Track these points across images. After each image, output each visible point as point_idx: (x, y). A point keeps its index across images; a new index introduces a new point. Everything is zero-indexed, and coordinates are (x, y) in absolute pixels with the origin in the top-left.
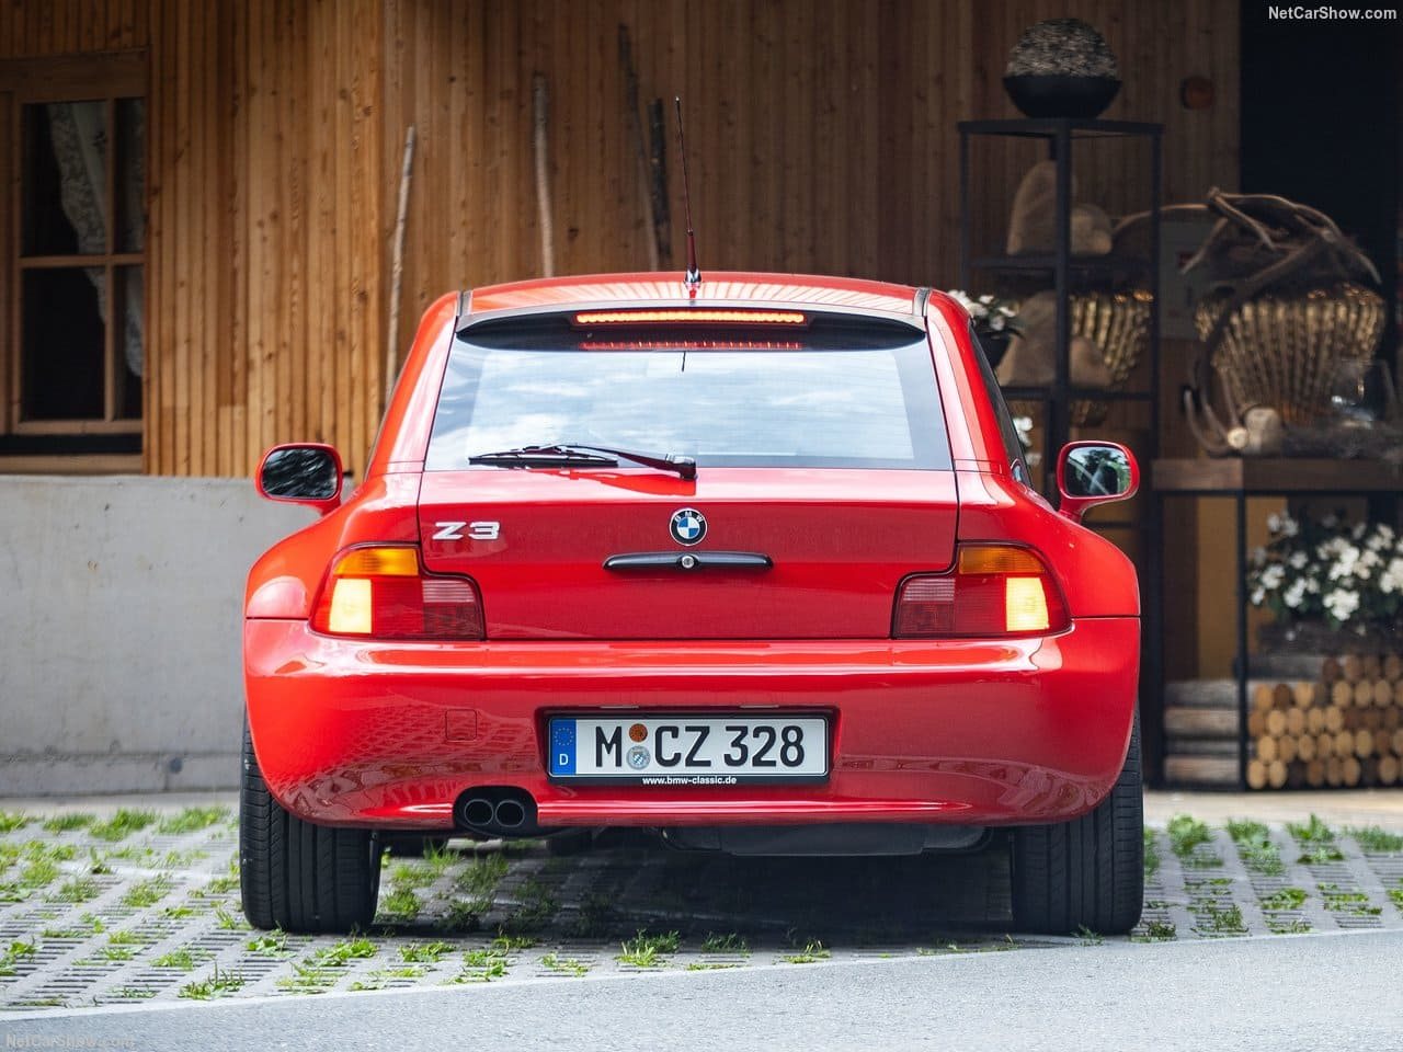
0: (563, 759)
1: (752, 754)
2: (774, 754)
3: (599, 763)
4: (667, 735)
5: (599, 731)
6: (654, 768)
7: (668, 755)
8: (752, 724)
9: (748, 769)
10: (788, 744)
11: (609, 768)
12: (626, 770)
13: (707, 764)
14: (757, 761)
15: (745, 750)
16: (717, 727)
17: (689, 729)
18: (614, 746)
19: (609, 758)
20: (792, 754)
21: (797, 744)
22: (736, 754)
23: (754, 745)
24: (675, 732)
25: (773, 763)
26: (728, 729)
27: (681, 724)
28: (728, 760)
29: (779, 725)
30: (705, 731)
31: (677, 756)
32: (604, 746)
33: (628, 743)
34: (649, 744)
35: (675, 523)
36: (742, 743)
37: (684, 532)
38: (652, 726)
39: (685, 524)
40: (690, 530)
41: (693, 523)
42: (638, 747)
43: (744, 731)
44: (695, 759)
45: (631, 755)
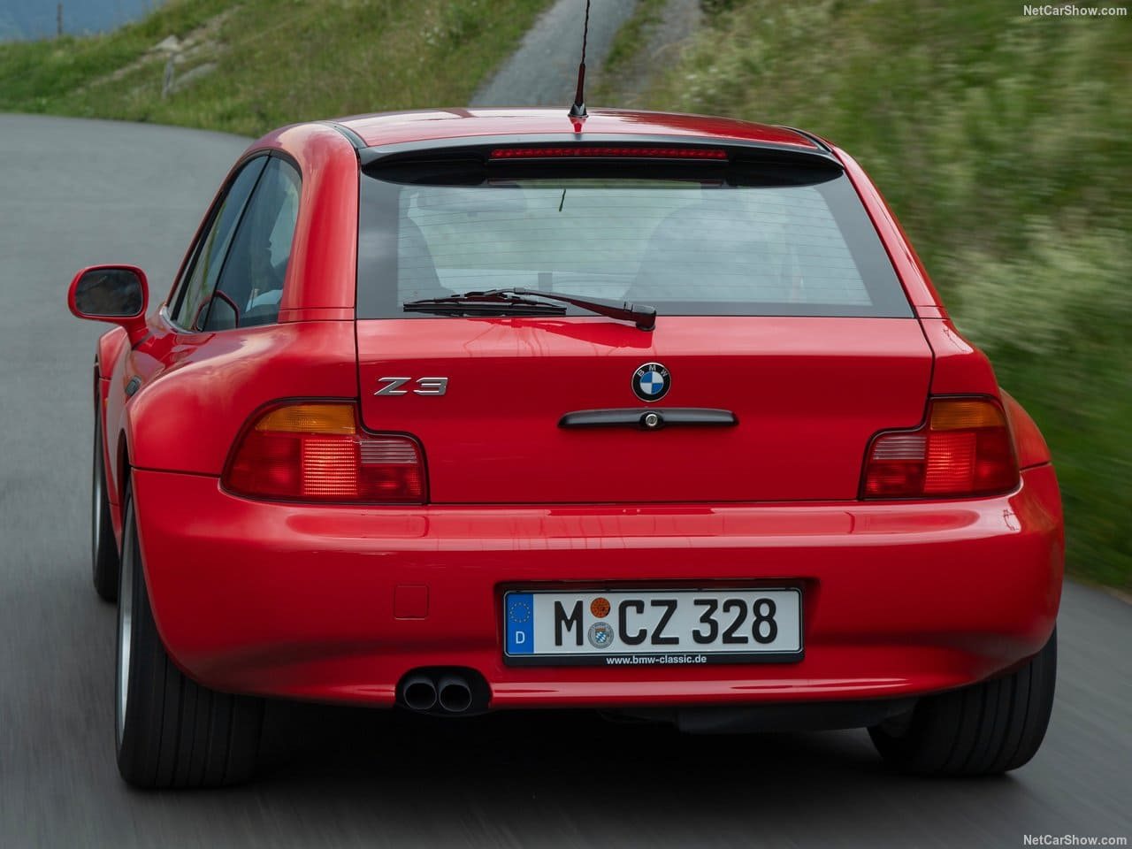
0: (519, 638)
1: (722, 630)
2: (745, 630)
3: (559, 642)
4: (631, 611)
5: (558, 606)
6: (617, 646)
7: (632, 632)
8: (722, 598)
9: (718, 646)
10: (760, 619)
11: (569, 647)
12: (588, 649)
13: (675, 641)
14: (728, 638)
15: (714, 625)
16: (685, 600)
17: (655, 603)
18: (575, 622)
19: (569, 636)
20: (765, 629)
21: (770, 619)
22: (705, 631)
23: (725, 620)
24: (640, 607)
25: (744, 640)
26: (697, 603)
27: (647, 598)
28: (697, 637)
29: (750, 598)
30: (672, 606)
31: (643, 633)
32: (563, 623)
33: (589, 619)
34: (612, 620)
35: (638, 378)
36: (712, 617)
37: (646, 388)
38: (615, 600)
39: (649, 379)
40: (653, 385)
41: (657, 378)
42: (601, 624)
43: (714, 604)
44: (662, 636)
45: (593, 633)
